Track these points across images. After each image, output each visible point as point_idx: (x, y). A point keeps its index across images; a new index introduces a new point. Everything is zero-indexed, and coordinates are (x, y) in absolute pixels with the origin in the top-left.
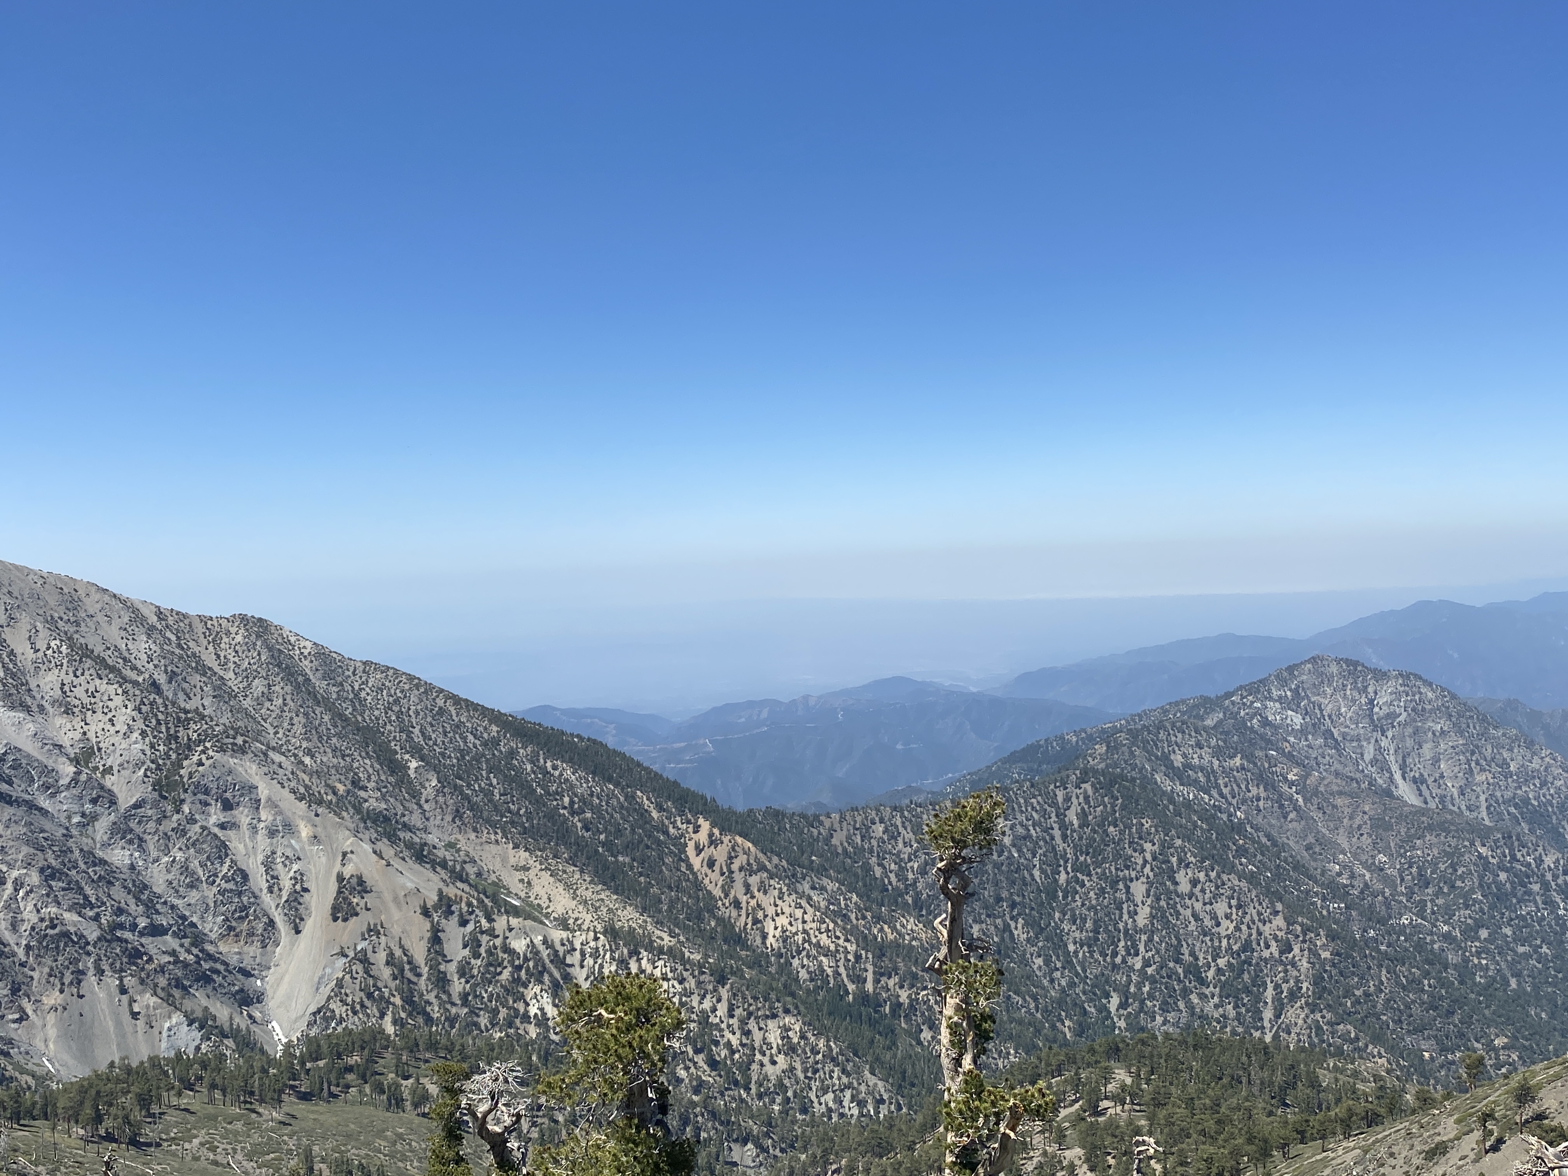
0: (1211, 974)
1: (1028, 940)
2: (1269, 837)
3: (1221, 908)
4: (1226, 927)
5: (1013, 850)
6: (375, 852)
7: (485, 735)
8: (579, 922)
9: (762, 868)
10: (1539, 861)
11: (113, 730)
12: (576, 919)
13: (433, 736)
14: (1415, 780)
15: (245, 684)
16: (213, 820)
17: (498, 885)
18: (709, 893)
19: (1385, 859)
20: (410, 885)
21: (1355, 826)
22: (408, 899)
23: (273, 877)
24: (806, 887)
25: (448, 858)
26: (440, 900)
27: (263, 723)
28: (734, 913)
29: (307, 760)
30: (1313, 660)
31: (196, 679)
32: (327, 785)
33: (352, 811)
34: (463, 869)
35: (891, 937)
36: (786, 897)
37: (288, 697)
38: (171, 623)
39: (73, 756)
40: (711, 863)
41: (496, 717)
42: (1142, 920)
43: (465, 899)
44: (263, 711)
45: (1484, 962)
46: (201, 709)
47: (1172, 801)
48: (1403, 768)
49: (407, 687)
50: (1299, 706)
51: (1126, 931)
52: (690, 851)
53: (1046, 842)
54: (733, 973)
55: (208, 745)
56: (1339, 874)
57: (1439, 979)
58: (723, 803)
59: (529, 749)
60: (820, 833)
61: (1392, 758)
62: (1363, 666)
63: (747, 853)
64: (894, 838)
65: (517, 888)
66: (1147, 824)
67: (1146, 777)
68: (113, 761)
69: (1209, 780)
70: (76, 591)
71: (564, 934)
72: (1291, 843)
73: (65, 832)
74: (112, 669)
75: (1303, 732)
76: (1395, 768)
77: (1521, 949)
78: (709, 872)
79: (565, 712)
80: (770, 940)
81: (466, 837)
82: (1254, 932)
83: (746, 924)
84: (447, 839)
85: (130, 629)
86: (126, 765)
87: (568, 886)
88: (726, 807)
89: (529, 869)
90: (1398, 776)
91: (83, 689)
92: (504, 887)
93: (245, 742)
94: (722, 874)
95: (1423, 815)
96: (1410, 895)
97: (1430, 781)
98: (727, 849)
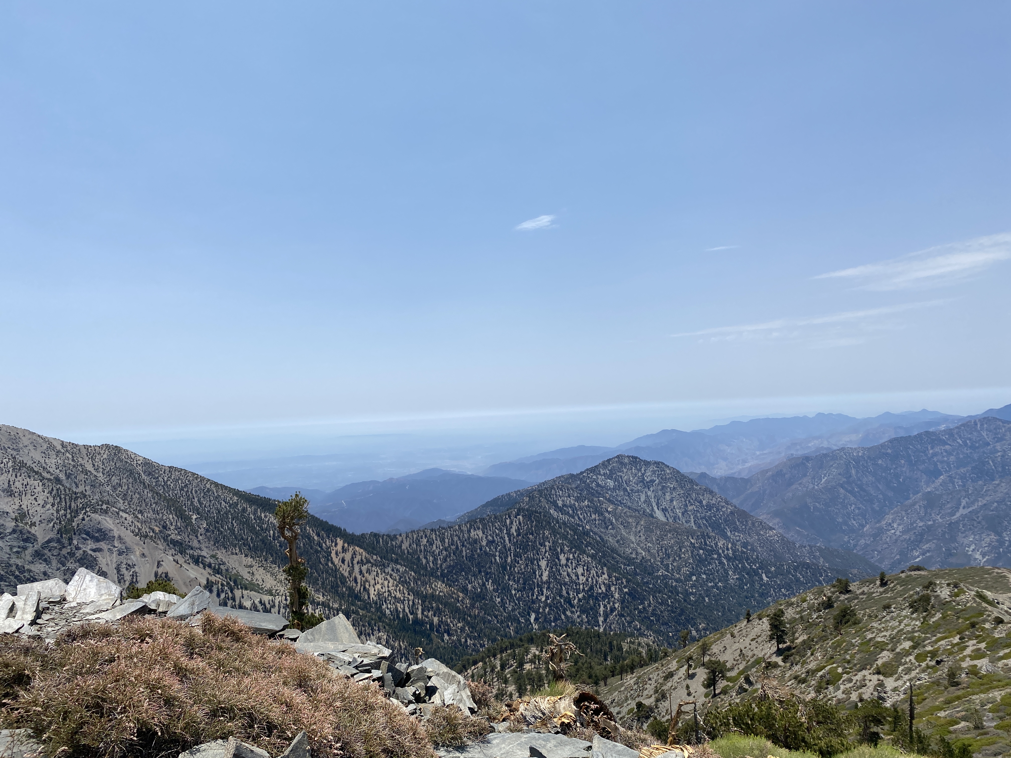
0: (576, 601)
1: (494, 590)
2: (600, 537)
3: (580, 570)
4: (582, 579)
5: (487, 548)
6: (174, 560)
7: (231, 502)
8: (278, 591)
9: (368, 561)
10: (716, 544)
11: (36, 503)
12: (277, 590)
13: (204, 503)
14: (663, 510)
15: (108, 479)
16: (89, 547)
17: (237, 574)
18: (342, 575)
19: (651, 545)
20: (193, 576)
21: (638, 531)
22: (192, 583)
23: (121, 575)
24: (389, 570)
25: (212, 562)
26: (207, 583)
27: (117, 498)
28: (354, 585)
29: (140, 516)
30: (618, 457)
31: (82, 477)
32: (150, 528)
33: (162, 541)
34: (219, 567)
35: (430, 591)
36: (380, 575)
37: (130, 485)
38: (69, 449)
39: (14, 517)
40: (343, 561)
41: (237, 493)
42: (545, 578)
43: (220, 583)
44: (117, 492)
45: (694, 591)
46: (84, 492)
47: (558, 522)
48: (658, 504)
49: (191, 479)
50: (612, 477)
51: (538, 584)
52: (333, 555)
53: (501, 543)
54: (353, 613)
55: (88, 510)
56: (631, 553)
57: (675, 599)
58: (349, 531)
59: (253, 508)
60: (396, 543)
61: (653, 500)
62: (639, 458)
63: (361, 555)
64: (431, 544)
65: (247, 576)
66: (547, 533)
67: (546, 511)
68: (36, 519)
69: (574, 512)
70: (18, 433)
71: (271, 598)
72: (610, 539)
73: (8, 556)
74: (37, 473)
75: (614, 489)
76: (654, 504)
77: (710, 584)
78: (342, 565)
79: (271, 489)
80: (372, 596)
81: (221, 551)
82: (594, 581)
83: (360, 589)
84: (211, 553)
85: (47, 453)
86: (43, 521)
87: (272, 574)
88: (351, 533)
89: (253, 566)
90: (655, 508)
91: (20, 483)
92: (240, 576)
93: (107, 507)
94: (349, 566)
95: (667, 525)
96: (662, 562)
97: (669, 510)
98: (351, 553)
